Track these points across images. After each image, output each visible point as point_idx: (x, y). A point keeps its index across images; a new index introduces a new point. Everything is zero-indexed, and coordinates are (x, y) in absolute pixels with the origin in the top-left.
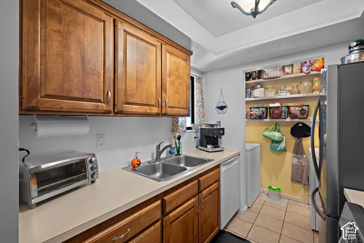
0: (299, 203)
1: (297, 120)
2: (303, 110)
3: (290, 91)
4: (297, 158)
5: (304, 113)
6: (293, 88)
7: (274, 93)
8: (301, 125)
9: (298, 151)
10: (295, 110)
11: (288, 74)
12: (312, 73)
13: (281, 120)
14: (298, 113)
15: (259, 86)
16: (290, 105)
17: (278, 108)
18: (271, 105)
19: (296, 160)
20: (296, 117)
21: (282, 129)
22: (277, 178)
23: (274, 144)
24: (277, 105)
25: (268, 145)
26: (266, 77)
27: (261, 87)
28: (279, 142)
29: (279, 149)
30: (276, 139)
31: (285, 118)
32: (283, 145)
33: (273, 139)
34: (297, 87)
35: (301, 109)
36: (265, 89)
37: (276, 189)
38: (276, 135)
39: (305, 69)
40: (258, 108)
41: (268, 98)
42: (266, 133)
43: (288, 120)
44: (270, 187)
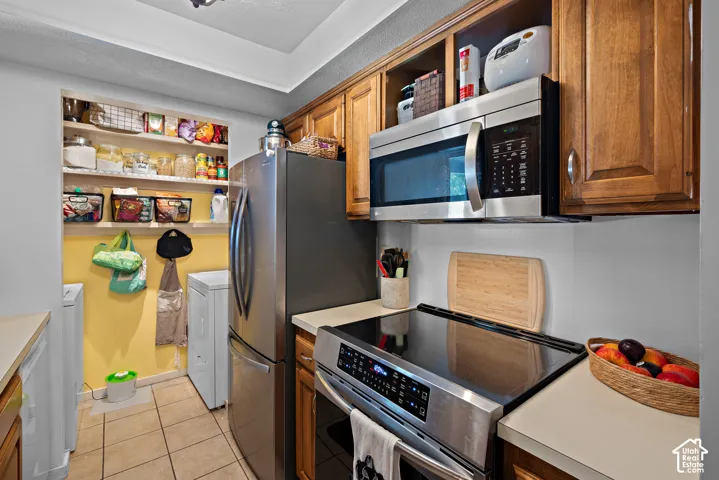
0: (171, 383)
1: (172, 225)
2: (182, 206)
3: (155, 167)
4: (168, 297)
5: (184, 213)
6: (161, 162)
7: (121, 164)
8: (173, 234)
9: (170, 283)
10: (167, 206)
11: (155, 131)
12: (197, 143)
13: (140, 225)
14: (174, 213)
15: (82, 141)
16: (159, 194)
17: (132, 198)
18: (118, 191)
19: (166, 301)
20: (169, 219)
21: (137, 243)
22: (124, 353)
23: (121, 279)
24: (131, 191)
25: (104, 282)
26: (106, 124)
27: (89, 143)
28: (133, 272)
29: (134, 286)
30: (129, 266)
31: (149, 221)
32: (140, 278)
33: (121, 266)
34: (169, 162)
35: (178, 204)
36: (99, 150)
37: (125, 377)
38: (128, 258)
39: (186, 132)
40: (79, 194)
41: (108, 174)
42: (102, 256)
43: (154, 225)
44: (111, 378)
